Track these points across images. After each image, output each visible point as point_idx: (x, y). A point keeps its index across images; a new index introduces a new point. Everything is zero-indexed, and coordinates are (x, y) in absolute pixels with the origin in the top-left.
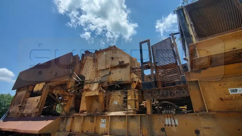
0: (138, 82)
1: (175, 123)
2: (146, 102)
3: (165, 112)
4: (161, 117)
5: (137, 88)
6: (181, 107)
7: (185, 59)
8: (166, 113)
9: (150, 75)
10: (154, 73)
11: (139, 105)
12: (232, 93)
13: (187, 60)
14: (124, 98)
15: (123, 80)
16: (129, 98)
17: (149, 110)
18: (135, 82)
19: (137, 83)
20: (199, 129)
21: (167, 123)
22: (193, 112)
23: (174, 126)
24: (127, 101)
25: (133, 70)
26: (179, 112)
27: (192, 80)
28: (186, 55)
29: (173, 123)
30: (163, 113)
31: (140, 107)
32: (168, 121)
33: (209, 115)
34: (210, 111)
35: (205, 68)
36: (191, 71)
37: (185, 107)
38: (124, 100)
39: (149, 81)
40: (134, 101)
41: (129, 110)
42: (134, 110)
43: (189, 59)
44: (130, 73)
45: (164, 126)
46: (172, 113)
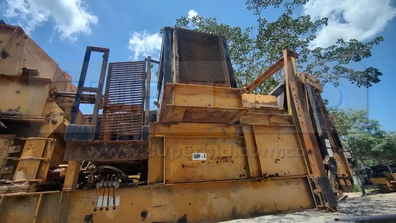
0: (62, 124)
1: (114, 203)
2: (67, 165)
3: (101, 185)
4: (92, 194)
5: (55, 134)
6: (130, 177)
7: (156, 103)
8: (103, 187)
9: (91, 115)
10: (99, 114)
11: (49, 171)
12: (195, 159)
13: (159, 106)
14: (11, 155)
15: (22, 111)
16: (26, 155)
17: (69, 183)
18: (54, 123)
19: (58, 125)
20: (148, 209)
21: (99, 205)
22: (146, 184)
23: (111, 209)
24: (18, 161)
25: (55, 96)
26: (126, 184)
27: (157, 136)
28: (158, 99)
29: (111, 204)
30: (97, 187)
31: (49, 175)
32: (102, 201)
33: (164, 187)
34: (167, 181)
35: (176, 123)
36: (159, 123)
37: (138, 177)
38: (9, 160)
39: (87, 125)
40: (38, 163)
41: (16, 183)
42: (31, 183)
43: (161, 105)
44: (47, 101)
45: (92, 210)
46: (113, 187)
